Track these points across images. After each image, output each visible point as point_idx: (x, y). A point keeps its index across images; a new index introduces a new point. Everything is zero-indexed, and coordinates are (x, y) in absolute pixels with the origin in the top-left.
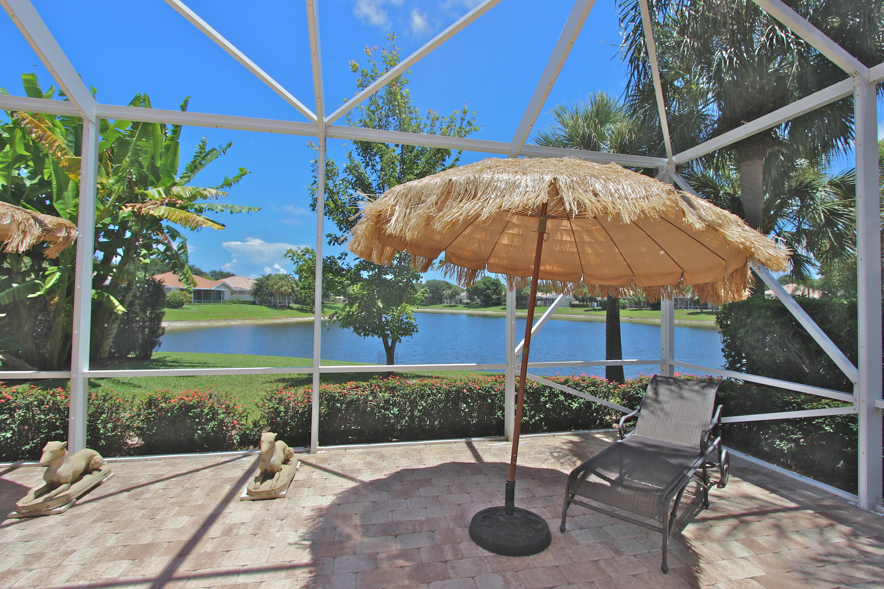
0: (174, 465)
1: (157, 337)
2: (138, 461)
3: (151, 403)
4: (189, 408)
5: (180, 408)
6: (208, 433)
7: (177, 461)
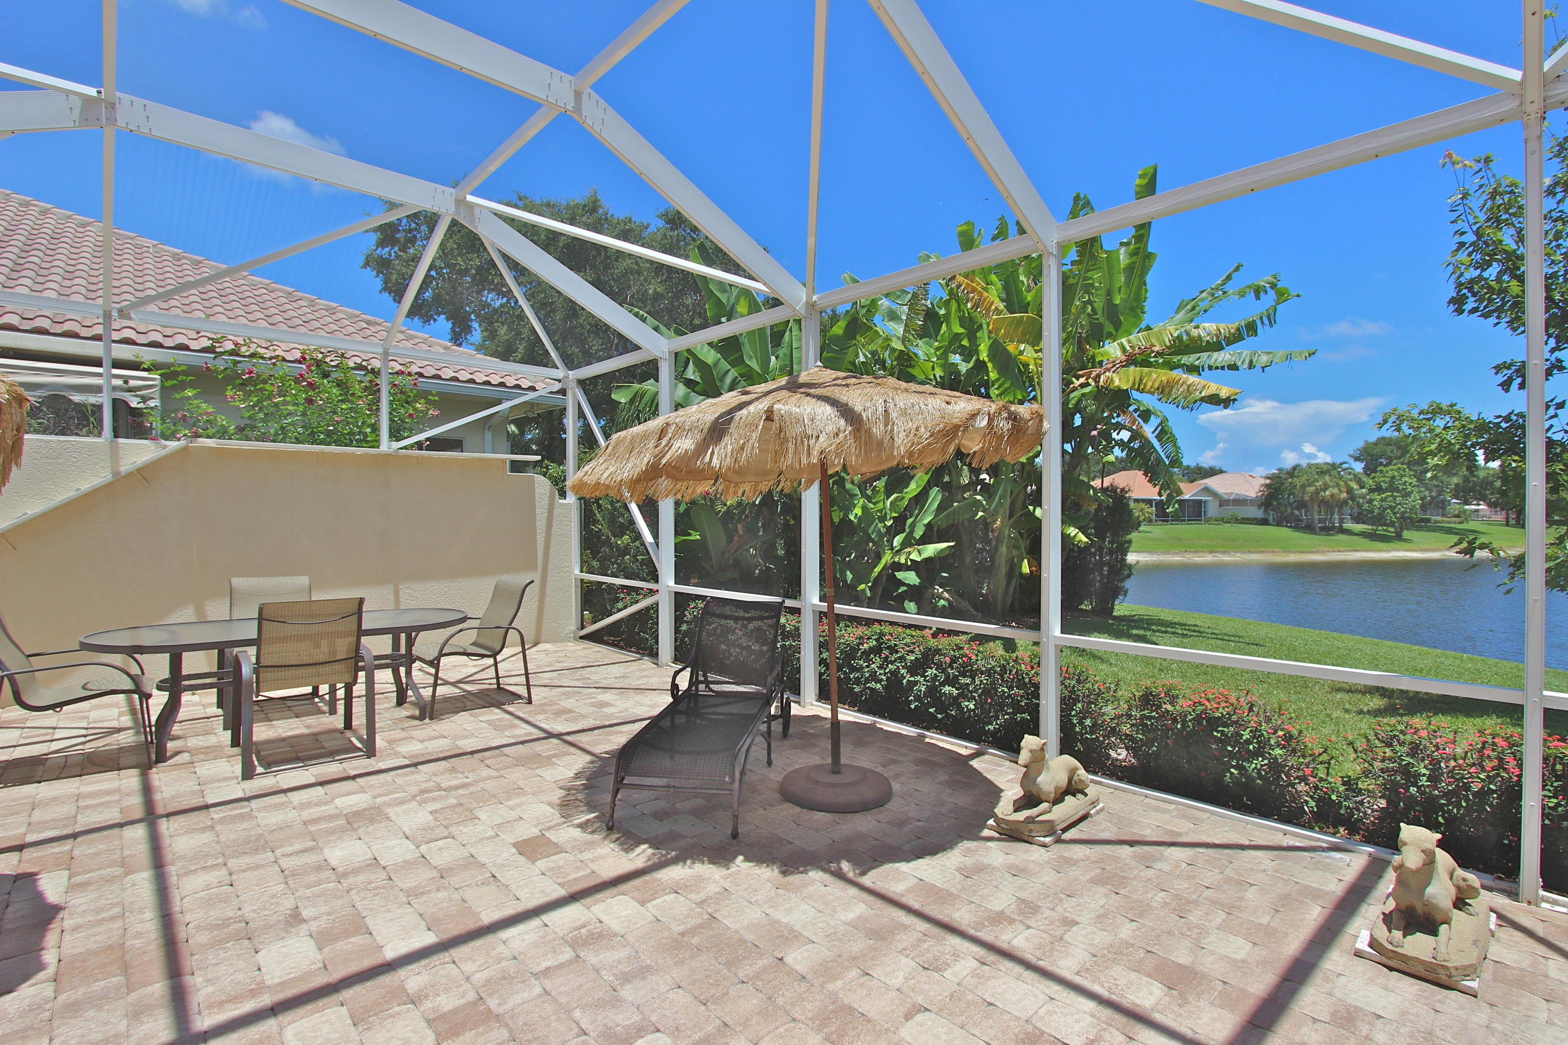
0: (1196, 822)
1: (1123, 580)
2: (1134, 793)
3: (1148, 699)
4: (1215, 722)
5: (1198, 719)
6: (1250, 779)
7: (1199, 814)
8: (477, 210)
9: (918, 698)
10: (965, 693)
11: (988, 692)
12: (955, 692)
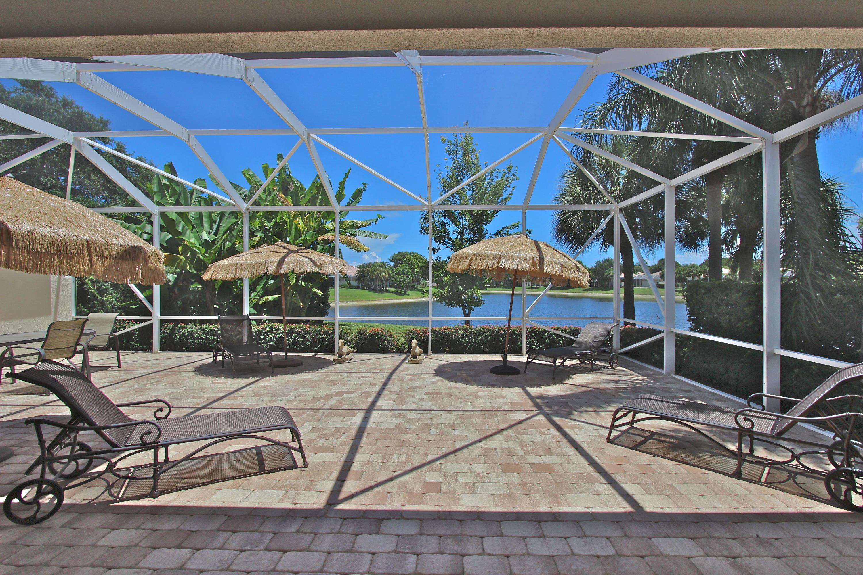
1: (327, 309)
3: (360, 332)
4: (376, 334)
5: (373, 334)
6: (384, 346)
8: (82, 143)
9: (289, 344)
10: (307, 340)
11: (314, 338)
12: (303, 340)
